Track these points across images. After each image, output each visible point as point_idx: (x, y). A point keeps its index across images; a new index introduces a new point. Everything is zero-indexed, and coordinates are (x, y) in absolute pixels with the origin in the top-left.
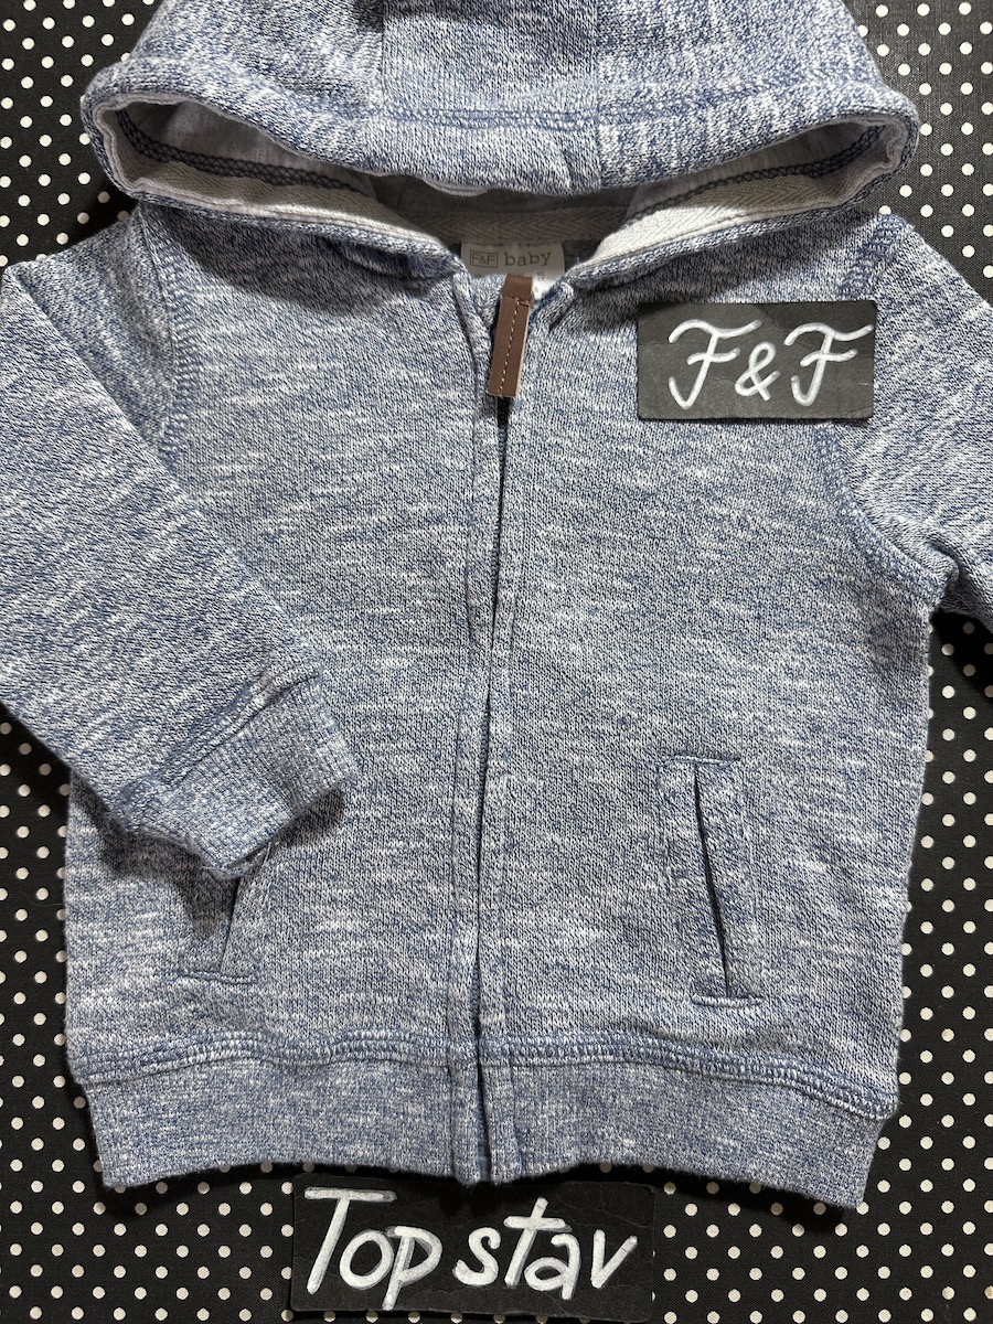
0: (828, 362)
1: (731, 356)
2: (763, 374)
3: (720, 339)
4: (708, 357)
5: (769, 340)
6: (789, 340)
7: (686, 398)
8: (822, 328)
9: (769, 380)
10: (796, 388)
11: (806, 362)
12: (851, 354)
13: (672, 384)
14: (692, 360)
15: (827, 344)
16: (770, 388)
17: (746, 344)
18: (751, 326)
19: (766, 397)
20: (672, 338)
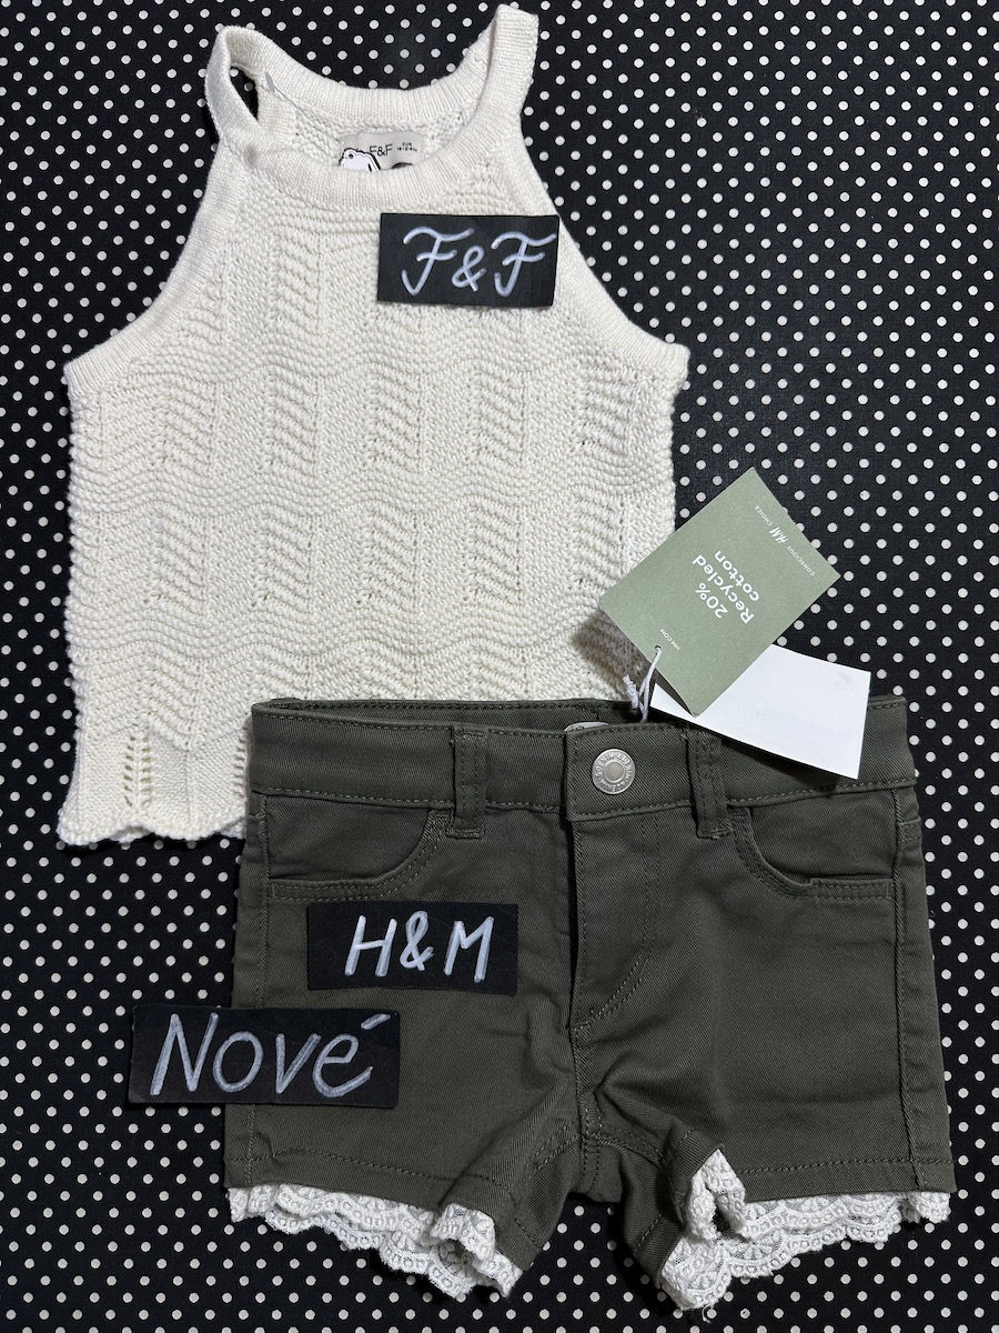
0: (523, 262)
1: (451, 255)
2: (473, 271)
3: (442, 243)
4: (433, 256)
5: (480, 245)
6: (495, 245)
7: (414, 287)
8: (519, 236)
9: (478, 275)
10: (498, 282)
11: (506, 262)
12: (540, 256)
13: (404, 275)
14: (420, 258)
15: (523, 248)
16: (478, 282)
17: (461, 247)
18: (466, 233)
19: (475, 289)
20: (406, 240)
